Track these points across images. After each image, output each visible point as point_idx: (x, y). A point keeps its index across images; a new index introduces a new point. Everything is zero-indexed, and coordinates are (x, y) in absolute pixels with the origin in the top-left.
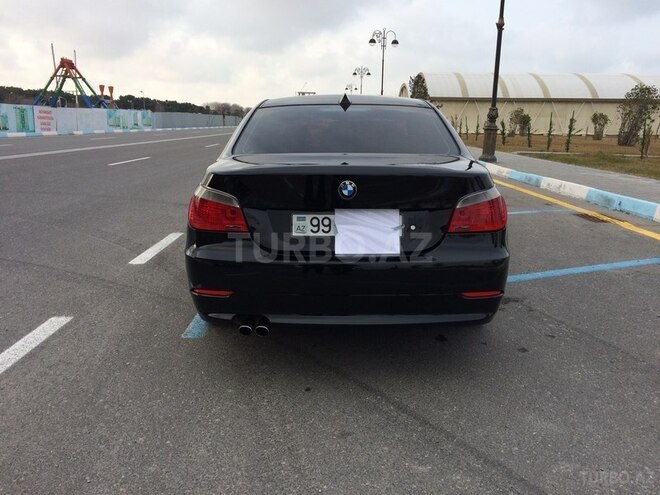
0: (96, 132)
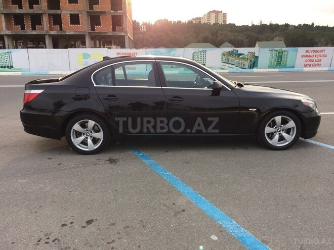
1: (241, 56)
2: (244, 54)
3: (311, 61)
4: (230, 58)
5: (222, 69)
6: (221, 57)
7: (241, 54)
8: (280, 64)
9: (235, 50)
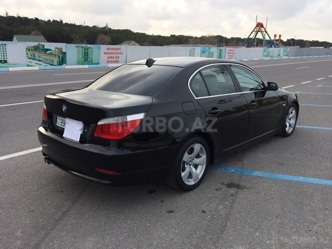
0: (254, 59)
1: (48, 52)
2: (51, 50)
3: (111, 57)
4: (37, 54)
5: (28, 66)
6: (25, 52)
7: (48, 50)
8: (87, 60)
9: (41, 45)
